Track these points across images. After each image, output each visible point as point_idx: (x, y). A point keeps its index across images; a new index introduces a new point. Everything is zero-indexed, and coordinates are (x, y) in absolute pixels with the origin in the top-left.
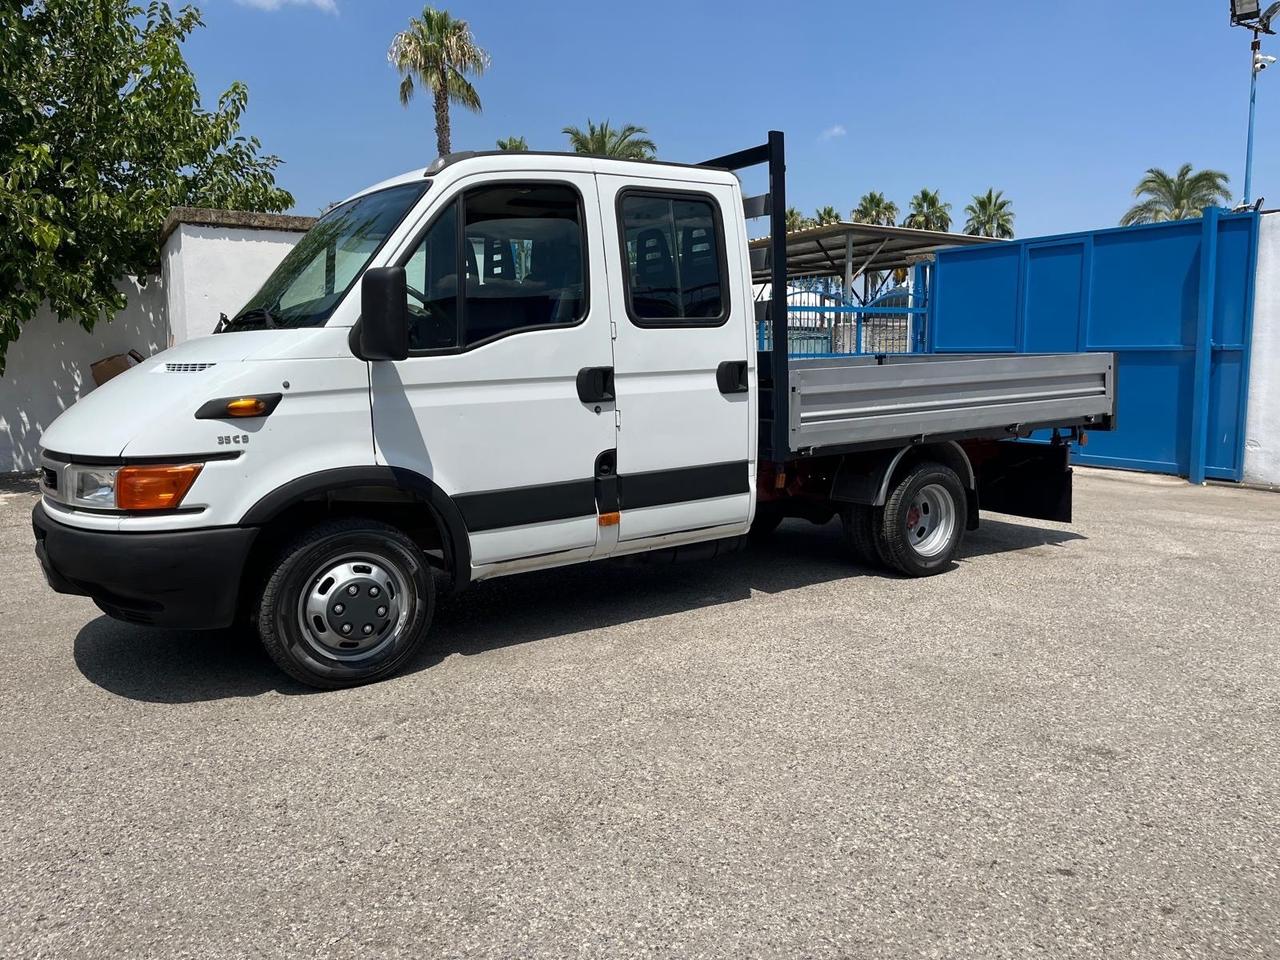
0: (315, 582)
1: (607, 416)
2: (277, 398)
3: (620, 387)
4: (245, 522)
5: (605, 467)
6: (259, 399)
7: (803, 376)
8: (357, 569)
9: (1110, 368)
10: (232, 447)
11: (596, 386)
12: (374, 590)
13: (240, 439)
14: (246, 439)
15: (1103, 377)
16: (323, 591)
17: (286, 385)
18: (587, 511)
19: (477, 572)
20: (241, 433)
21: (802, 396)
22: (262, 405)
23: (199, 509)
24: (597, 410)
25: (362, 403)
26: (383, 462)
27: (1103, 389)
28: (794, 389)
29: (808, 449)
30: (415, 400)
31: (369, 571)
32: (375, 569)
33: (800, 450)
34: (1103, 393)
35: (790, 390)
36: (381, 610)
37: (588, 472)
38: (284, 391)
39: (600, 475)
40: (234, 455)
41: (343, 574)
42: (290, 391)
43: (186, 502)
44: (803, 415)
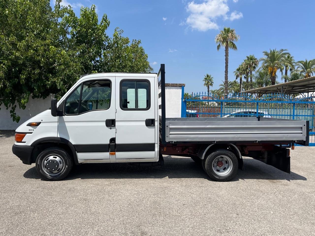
0: (46, 159)
1: (113, 130)
2: (40, 123)
3: (117, 124)
4: (31, 146)
5: (113, 141)
6: (36, 123)
7: (170, 123)
8: (54, 157)
9: (305, 125)
10: (31, 131)
11: (111, 123)
12: (55, 162)
13: (32, 130)
14: (33, 130)
15: (302, 128)
16: (46, 161)
17: (42, 120)
18: (107, 151)
19: (80, 161)
20: (33, 129)
21: (170, 128)
22: (36, 124)
23: (25, 142)
24: (111, 129)
25: (56, 124)
26: (59, 136)
27: (302, 132)
28: (167, 126)
29: (172, 142)
30: (67, 124)
31: (56, 158)
32: (58, 158)
33: (169, 142)
34: (302, 133)
35: (166, 126)
36: (56, 166)
37: (108, 142)
38: (41, 121)
39: (111, 143)
40: (31, 133)
41: (51, 158)
42: (42, 121)
43: (23, 141)
44: (170, 133)
